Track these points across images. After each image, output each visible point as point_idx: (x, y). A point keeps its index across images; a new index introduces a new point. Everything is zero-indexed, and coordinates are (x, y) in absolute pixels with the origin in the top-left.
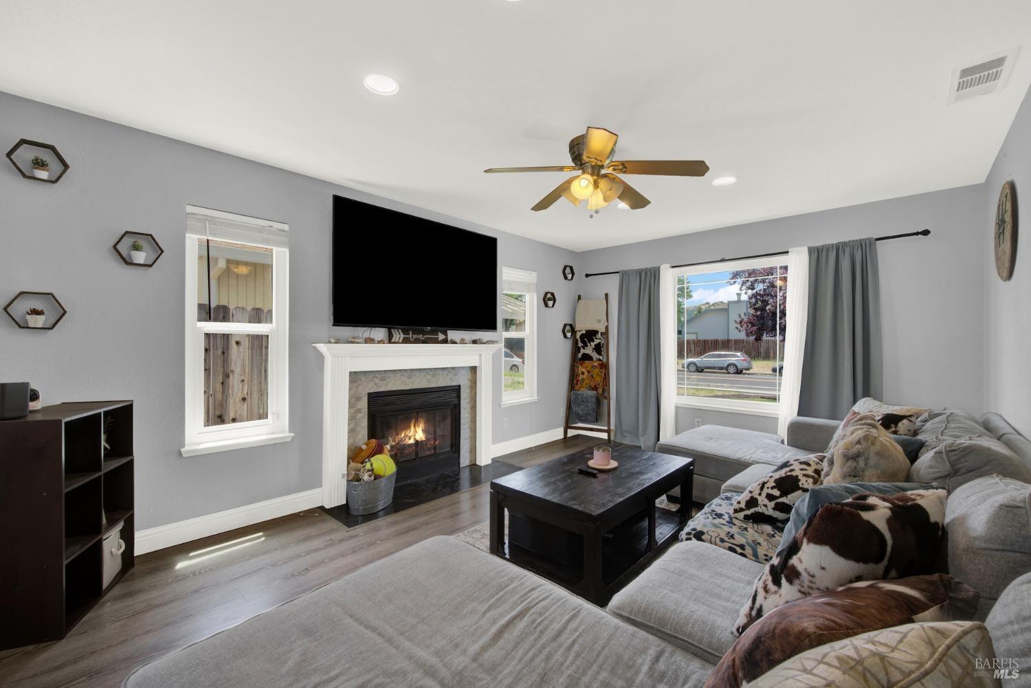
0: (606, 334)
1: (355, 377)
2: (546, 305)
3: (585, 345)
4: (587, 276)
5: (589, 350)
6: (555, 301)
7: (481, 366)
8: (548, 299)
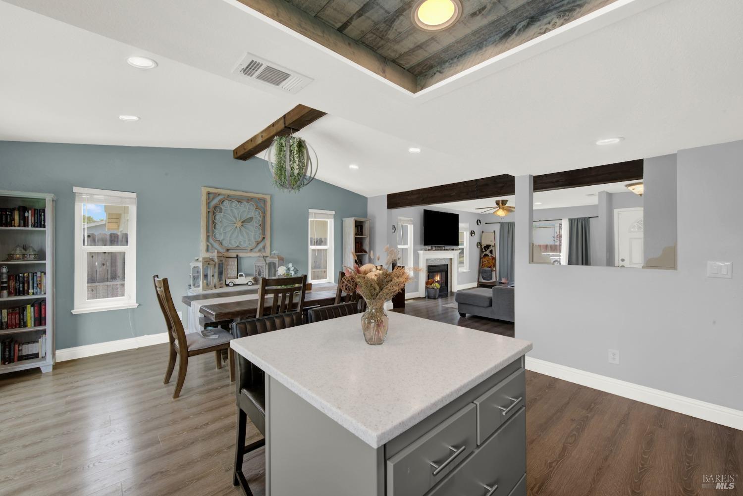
0: (495, 246)
1: (427, 260)
2: (472, 236)
3: (486, 250)
4: (486, 223)
5: (487, 252)
6: (474, 233)
7: (454, 258)
8: (472, 233)
